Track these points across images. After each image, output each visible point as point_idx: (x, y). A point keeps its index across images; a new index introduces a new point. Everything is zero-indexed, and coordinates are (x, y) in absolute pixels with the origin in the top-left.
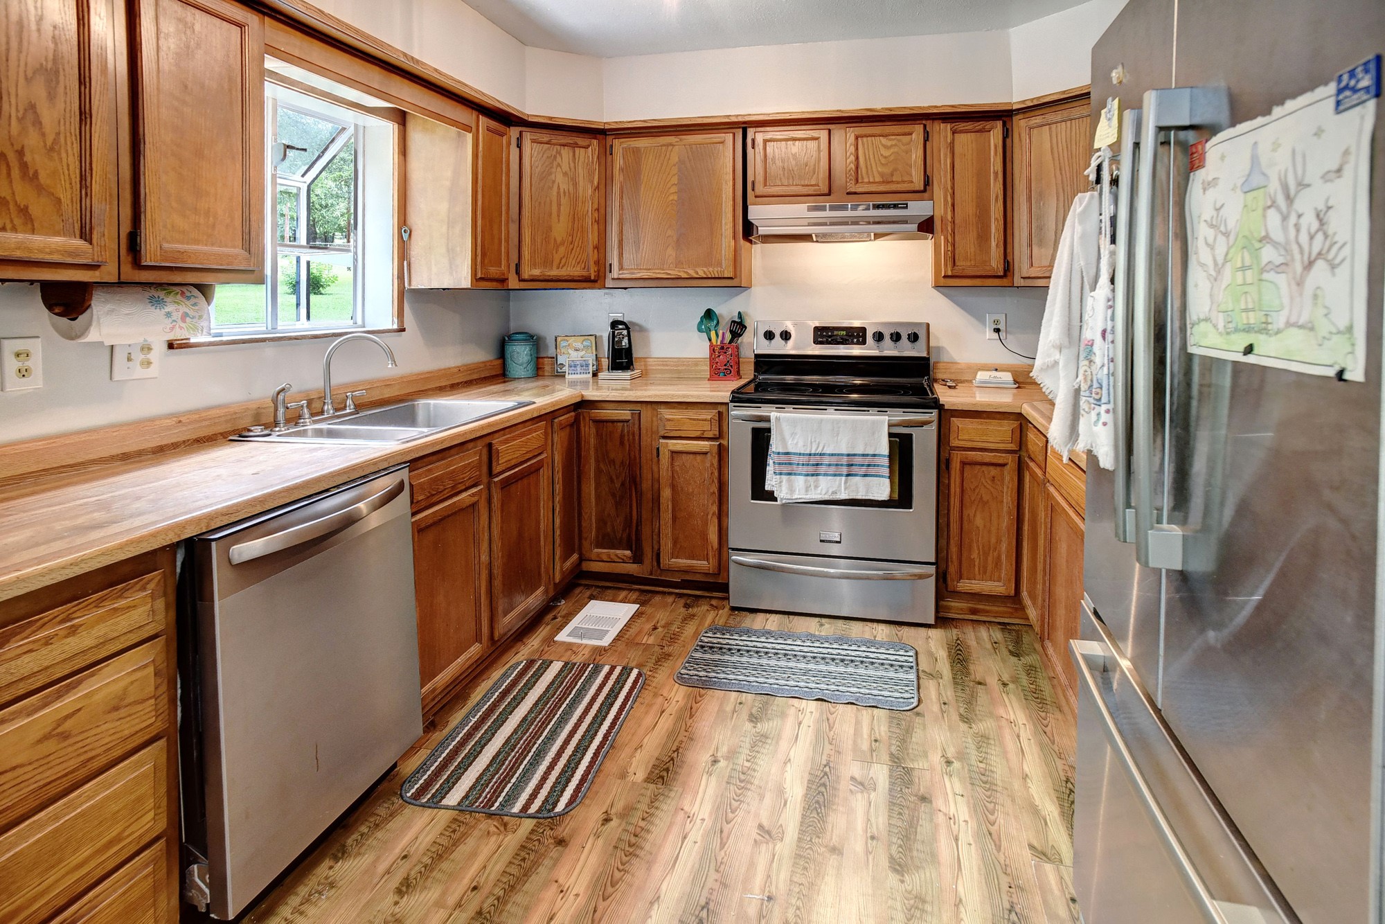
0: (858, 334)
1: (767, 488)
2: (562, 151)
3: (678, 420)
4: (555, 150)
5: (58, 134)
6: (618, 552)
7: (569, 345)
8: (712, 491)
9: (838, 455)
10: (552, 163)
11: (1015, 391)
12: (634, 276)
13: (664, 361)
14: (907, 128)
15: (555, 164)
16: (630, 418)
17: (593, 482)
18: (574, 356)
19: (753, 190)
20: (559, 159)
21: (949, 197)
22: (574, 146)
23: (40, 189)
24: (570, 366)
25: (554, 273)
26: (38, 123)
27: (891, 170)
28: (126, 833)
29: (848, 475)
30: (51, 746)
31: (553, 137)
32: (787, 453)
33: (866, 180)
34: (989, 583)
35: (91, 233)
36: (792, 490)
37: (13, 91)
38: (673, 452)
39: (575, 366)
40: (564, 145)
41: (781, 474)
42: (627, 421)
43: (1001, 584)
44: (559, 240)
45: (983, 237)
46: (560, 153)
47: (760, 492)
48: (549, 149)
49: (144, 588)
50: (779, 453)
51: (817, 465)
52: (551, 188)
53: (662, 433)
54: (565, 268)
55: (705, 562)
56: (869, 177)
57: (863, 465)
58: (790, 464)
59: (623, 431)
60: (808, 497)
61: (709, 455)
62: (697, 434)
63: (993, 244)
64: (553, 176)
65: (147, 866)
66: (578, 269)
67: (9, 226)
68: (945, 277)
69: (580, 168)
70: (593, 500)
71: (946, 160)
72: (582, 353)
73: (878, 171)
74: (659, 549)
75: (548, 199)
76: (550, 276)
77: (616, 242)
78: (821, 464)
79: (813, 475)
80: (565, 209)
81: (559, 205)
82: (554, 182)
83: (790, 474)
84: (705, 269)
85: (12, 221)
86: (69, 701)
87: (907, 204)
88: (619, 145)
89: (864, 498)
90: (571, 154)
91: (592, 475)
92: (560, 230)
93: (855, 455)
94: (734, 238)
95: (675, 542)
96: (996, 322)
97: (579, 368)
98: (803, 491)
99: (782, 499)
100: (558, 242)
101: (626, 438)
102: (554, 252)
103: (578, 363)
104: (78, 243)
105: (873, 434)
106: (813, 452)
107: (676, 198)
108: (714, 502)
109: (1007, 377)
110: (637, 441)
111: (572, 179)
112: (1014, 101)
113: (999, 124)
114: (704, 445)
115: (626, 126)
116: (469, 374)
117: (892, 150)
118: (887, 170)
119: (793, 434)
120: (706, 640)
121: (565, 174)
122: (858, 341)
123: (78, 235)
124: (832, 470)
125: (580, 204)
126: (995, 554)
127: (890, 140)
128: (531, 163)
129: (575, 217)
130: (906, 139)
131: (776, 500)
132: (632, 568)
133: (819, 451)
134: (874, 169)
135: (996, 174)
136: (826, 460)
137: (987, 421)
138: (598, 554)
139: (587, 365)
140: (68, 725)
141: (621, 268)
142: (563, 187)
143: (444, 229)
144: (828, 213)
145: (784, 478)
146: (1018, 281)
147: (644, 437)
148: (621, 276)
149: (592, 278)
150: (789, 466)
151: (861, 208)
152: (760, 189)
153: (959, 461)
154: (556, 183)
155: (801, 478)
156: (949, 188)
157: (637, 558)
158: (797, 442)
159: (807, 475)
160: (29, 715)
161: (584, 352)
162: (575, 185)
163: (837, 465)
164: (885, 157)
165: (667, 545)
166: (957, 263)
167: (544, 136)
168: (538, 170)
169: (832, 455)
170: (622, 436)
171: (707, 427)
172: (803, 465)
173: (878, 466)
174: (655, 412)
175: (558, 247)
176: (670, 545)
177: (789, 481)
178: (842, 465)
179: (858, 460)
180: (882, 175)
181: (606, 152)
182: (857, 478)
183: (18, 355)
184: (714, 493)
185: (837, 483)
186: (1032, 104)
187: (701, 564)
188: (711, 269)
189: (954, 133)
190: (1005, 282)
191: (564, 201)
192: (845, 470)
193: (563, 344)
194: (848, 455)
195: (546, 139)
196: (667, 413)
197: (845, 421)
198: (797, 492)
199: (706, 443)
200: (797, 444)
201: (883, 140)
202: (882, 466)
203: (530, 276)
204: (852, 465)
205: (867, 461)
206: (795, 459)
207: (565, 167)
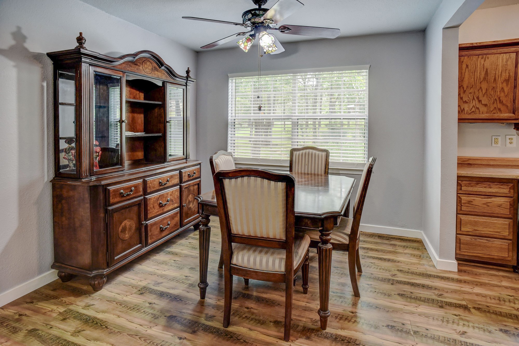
5: (508, 92)
23: (503, 104)
26: (504, 91)
28: (502, 233)
30: (485, 206)
35: (515, 112)
37: (499, 86)
49: (508, 186)
65: (507, 243)
67: (496, 113)
85: (497, 111)
86: (489, 200)
104: (512, 115)
123: (512, 113)
140: (488, 204)
160: (481, 198)
183: (509, 139)
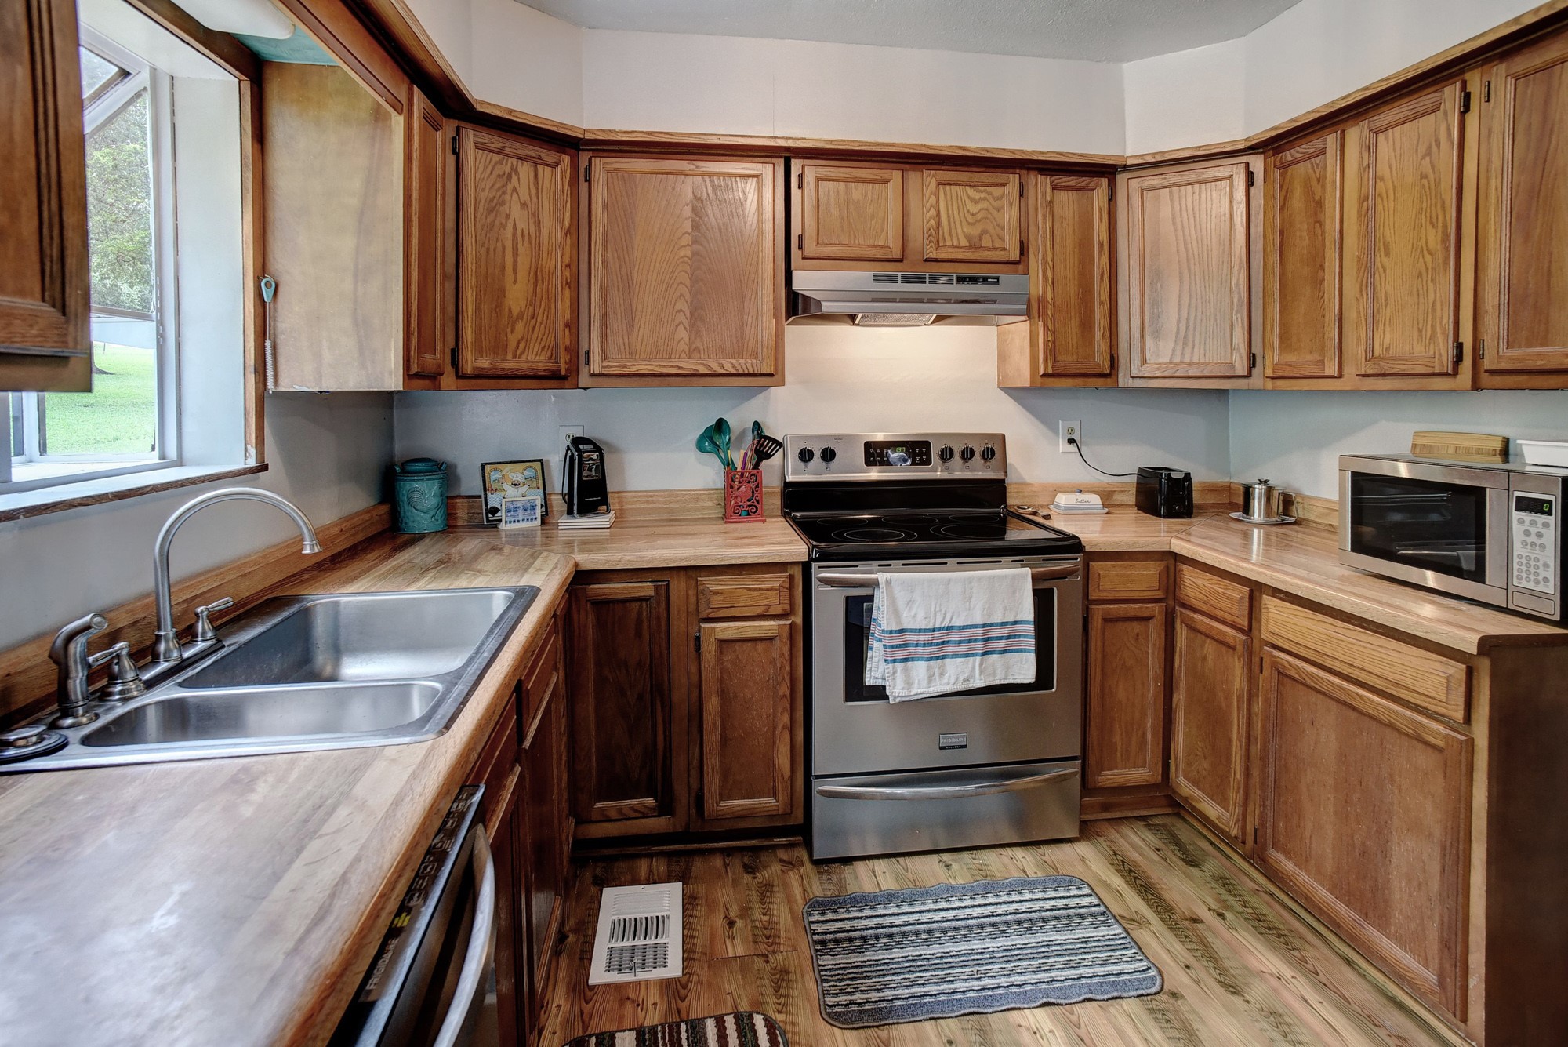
0: (921, 451)
1: (869, 681)
2: (520, 169)
3: (731, 592)
4: (509, 164)
6: (635, 802)
7: (503, 477)
8: (781, 693)
9: (972, 626)
10: (505, 185)
11: (1105, 517)
12: (626, 371)
13: (648, 496)
14: (1000, 177)
15: (510, 187)
16: (652, 593)
17: (592, 700)
18: (512, 493)
19: (800, 248)
20: (514, 178)
21: (1049, 271)
22: (536, 161)
24: (508, 511)
25: (509, 364)
27: (979, 232)
29: (984, 654)
31: (508, 143)
32: (902, 631)
33: (949, 243)
34: (1133, 771)
36: (909, 684)
38: (722, 642)
39: (515, 509)
40: (522, 158)
41: (894, 661)
42: (646, 599)
43: (1145, 770)
44: (516, 311)
45: (1086, 325)
46: (515, 170)
47: (857, 688)
48: (500, 162)
50: (891, 632)
51: (943, 643)
52: (503, 226)
53: (704, 614)
54: (524, 357)
55: (772, 800)
56: (952, 240)
57: (1001, 638)
58: (906, 645)
59: (640, 613)
60: (931, 690)
61: (777, 641)
62: (759, 611)
63: (1098, 334)
64: (506, 208)
66: (543, 358)
68: (1045, 375)
69: (545, 197)
70: (593, 727)
71: (1044, 223)
72: (523, 489)
73: (963, 232)
74: (701, 788)
75: (499, 245)
76: (503, 369)
77: (597, 318)
78: (948, 642)
79: (937, 658)
80: (524, 262)
81: (515, 255)
82: (508, 216)
83: (906, 660)
84: (734, 361)
87: (998, 278)
88: (602, 168)
89: (1002, 682)
90: (532, 174)
91: (591, 686)
92: (517, 295)
93: (991, 625)
94: (775, 316)
95: (725, 776)
96: (1071, 431)
97: (520, 513)
98: (924, 683)
99: (895, 698)
100: (515, 315)
101: (645, 625)
102: (509, 330)
103: (520, 504)
105: (1014, 592)
106: (937, 626)
107: (689, 254)
108: (785, 709)
109: (1095, 500)
110: (664, 628)
111: (534, 215)
112: (1128, 154)
113: (1104, 181)
114: (769, 626)
115: (619, 138)
116: (354, 535)
117: (980, 206)
118: (975, 231)
119: (910, 602)
120: (820, 928)
121: (524, 205)
122: (921, 459)
124: (963, 648)
125: (545, 255)
126: (1140, 733)
127: (978, 191)
128: (475, 183)
129: (537, 276)
130: (997, 191)
131: (886, 698)
132: (658, 824)
133: (946, 623)
134: (959, 230)
135: (1101, 245)
136: (955, 636)
137: (1129, 563)
138: (603, 811)
139: (533, 508)
141: (605, 358)
142: (522, 225)
143: (348, 285)
144: (899, 287)
145: (899, 666)
146: (1124, 381)
147: (674, 622)
148: (605, 371)
149: (563, 373)
150: (902, 649)
151: (943, 280)
152: (810, 248)
153: (1100, 618)
154: (512, 218)
155: (922, 665)
156: (1049, 260)
157: (665, 808)
158: (916, 614)
159: (930, 659)
161: (526, 487)
162: (538, 224)
163: (970, 641)
164: (972, 215)
165: (713, 781)
166: (1058, 358)
167: (495, 140)
168: (484, 195)
169: (964, 627)
170: (639, 622)
171: (773, 599)
172: (924, 645)
173: (1019, 636)
174: (693, 583)
175: (514, 323)
176: (717, 781)
177: (906, 670)
178: (976, 641)
179: (995, 632)
180: (968, 237)
181: (581, 178)
182: (995, 656)
184: (785, 696)
185: (970, 666)
186: (1153, 160)
187: (766, 802)
188: (742, 361)
189: (1053, 189)
190: (1109, 381)
191: (523, 249)
192: (979, 647)
193: (495, 476)
194: (984, 626)
195: (497, 145)
196: (712, 583)
197: (980, 579)
198: (916, 685)
199: (772, 623)
200: (914, 617)
201: (970, 191)
202: (1025, 636)
203: (474, 369)
204: (988, 639)
205: (1006, 631)
206: (912, 638)
207: (524, 194)
